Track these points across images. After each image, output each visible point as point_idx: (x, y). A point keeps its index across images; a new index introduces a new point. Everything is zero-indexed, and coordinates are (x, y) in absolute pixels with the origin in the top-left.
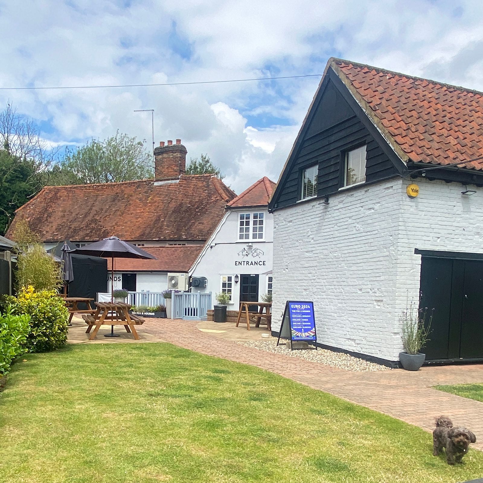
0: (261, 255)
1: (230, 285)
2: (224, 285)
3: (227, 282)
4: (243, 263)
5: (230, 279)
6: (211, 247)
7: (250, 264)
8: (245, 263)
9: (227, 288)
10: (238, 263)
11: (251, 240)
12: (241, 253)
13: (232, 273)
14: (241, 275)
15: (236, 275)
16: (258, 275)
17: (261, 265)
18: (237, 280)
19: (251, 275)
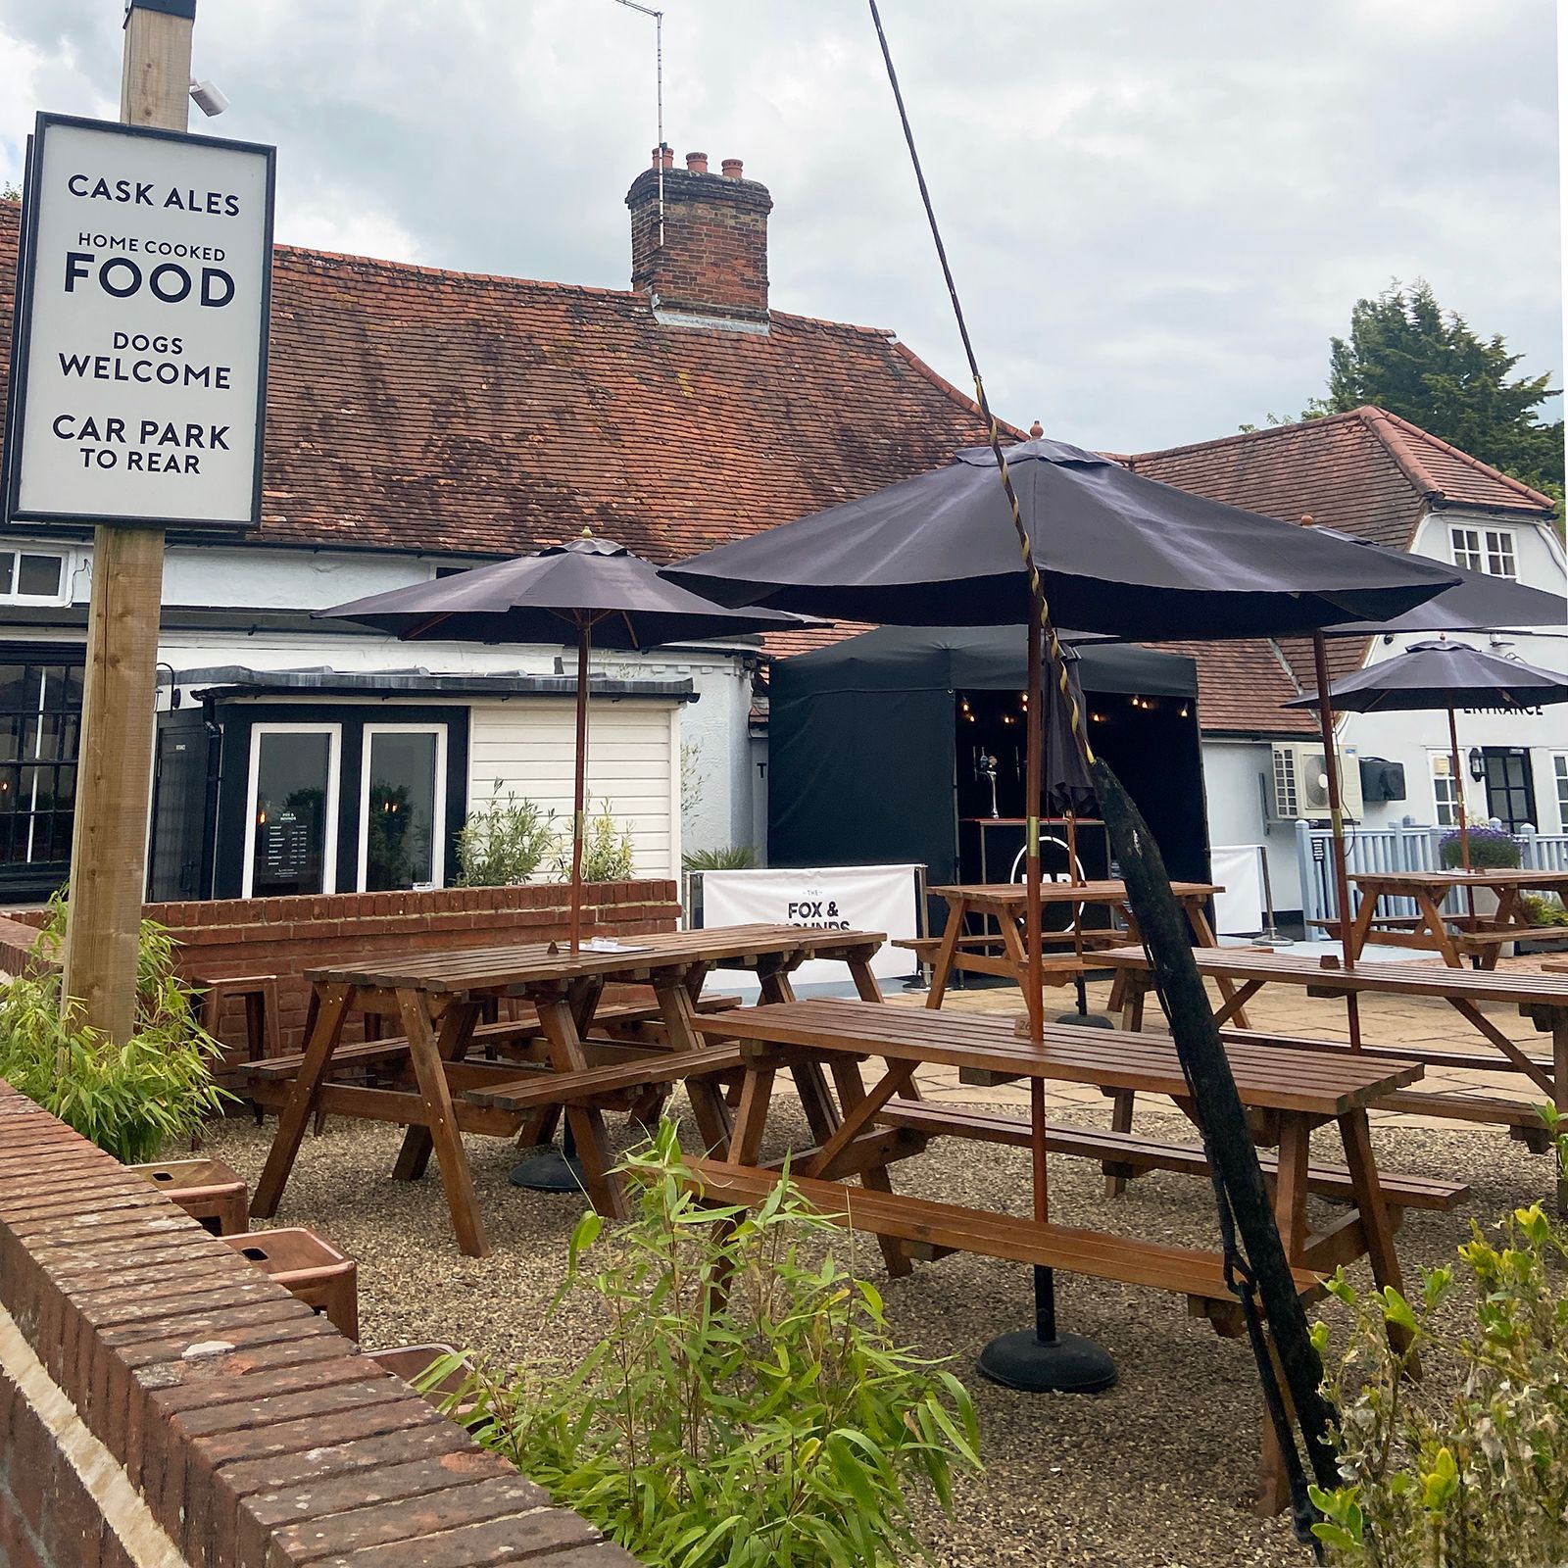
2: (1440, 789)
3: (1448, 778)
9: (1450, 803)
14: (1483, 748)
15: (1475, 749)
16: (1527, 750)
17: (1531, 713)
18: (1477, 770)
19: (1513, 751)
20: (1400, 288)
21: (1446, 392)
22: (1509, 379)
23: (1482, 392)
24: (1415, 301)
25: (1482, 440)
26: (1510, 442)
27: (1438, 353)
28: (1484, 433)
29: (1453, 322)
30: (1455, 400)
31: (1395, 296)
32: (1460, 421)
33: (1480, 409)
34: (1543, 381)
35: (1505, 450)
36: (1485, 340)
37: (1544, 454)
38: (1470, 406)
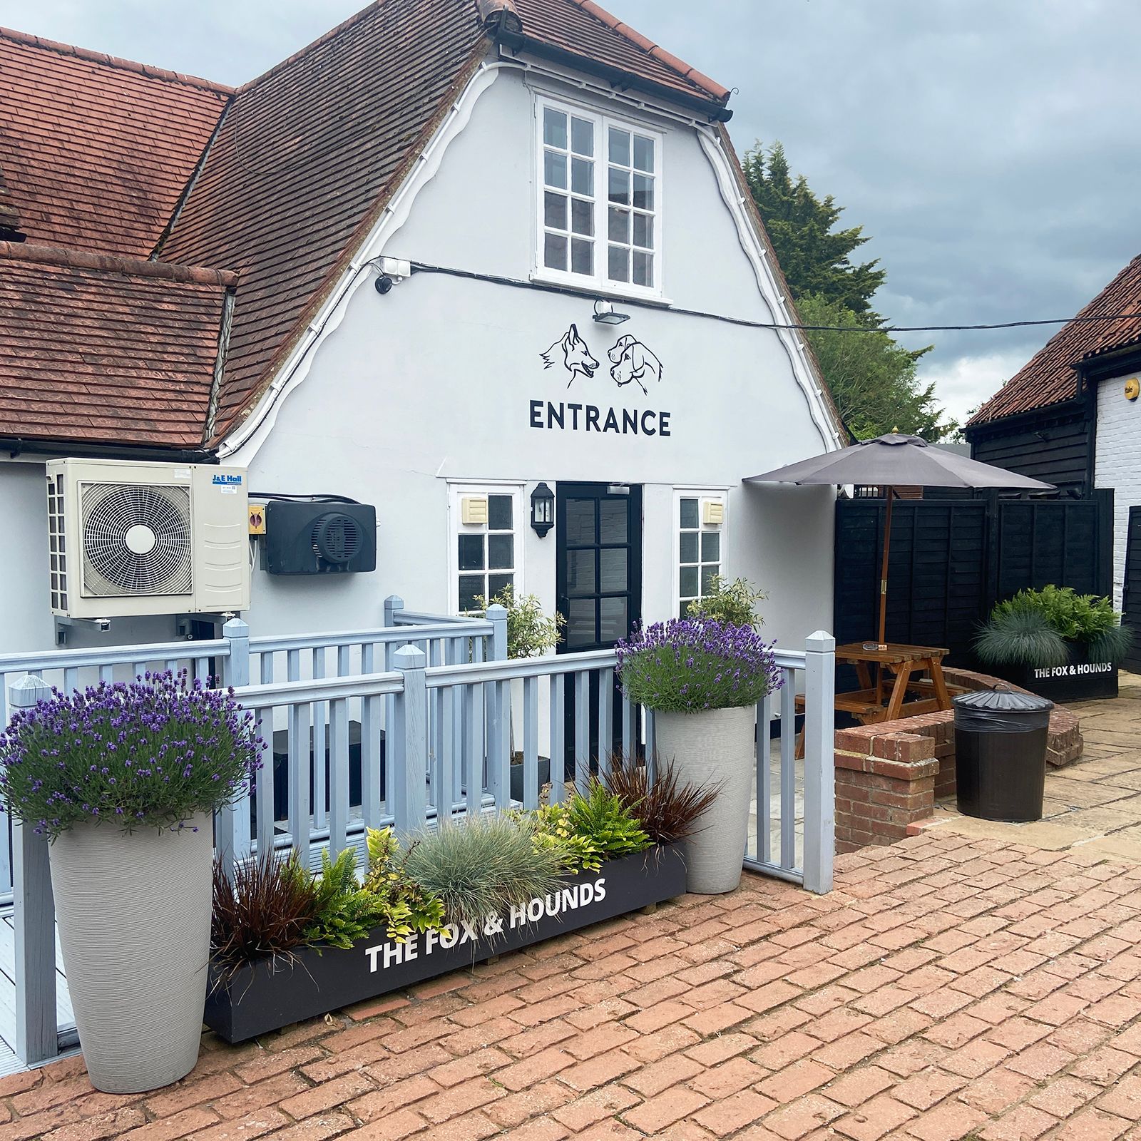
0: (649, 378)
1: (503, 551)
2: (469, 550)
3: (486, 531)
4: (569, 413)
5: (500, 509)
6: (383, 285)
7: (601, 422)
8: (582, 414)
9: (487, 571)
10: (544, 411)
11: (599, 280)
12: (557, 355)
13: (515, 474)
14: (560, 484)
15: (542, 486)
16: (637, 489)
17: (652, 432)
18: (539, 518)
19: (612, 489)
20: (761, 148)
21: (783, 234)
22: (834, 231)
23: (810, 234)
24: (772, 159)
25: (805, 274)
26: (825, 278)
27: (782, 202)
28: (807, 269)
29: (798, 183)
30: (789, 240)
31: (757, 154)
32: (792, 258)
33: (807, 249)
34: (856, 232)
35: (820, 283)
36: (820, 199)
37: (849, 289)
38: (800, 246)
